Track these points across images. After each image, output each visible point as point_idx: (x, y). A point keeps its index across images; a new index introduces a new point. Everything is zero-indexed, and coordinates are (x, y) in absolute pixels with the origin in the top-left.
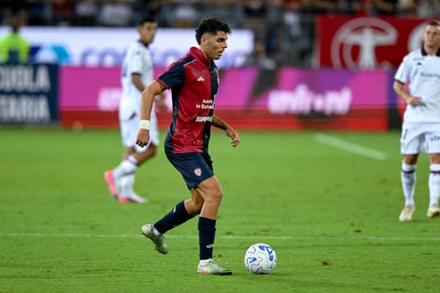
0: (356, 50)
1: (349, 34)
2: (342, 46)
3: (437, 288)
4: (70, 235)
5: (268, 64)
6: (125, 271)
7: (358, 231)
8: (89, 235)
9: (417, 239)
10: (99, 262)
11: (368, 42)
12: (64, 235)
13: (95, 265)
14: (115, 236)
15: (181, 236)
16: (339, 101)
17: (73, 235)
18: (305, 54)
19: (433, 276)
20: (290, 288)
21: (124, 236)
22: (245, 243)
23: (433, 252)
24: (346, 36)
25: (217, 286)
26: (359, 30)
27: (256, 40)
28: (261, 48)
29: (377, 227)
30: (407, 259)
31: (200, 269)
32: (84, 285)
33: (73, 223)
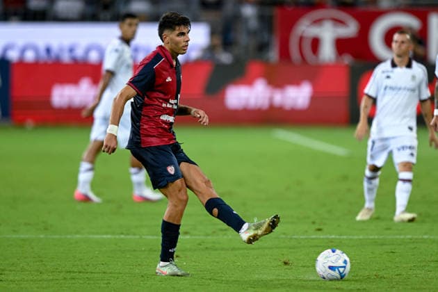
0: (316, 43)
1: (308, 26)
2: (301, 39)
3: (401, 288)
4: (22, 236)
5: (225, 58)
6: (80, 272)
7: (319, 230)
8: (42, 236)
9: (381, 237)
10: (53, 264)
11: (328, 34)
12: (17, 236)
13: (48, 267)
14: (69, 237)
15: (137, 237)
16: (298, 96)
17: (27, 236)
18: (263, 47)
19: (397, 275)
20: (249, 289)
21: (78, 236)
22: (204, 242)
23: (396, 251)
24: (305, 28)
25: (174, 288)
26: (318, 22)
27: (213, 33)
28: (218, 41)
29: (339, 226)
30: (370, 258)
31: (159, 270)
32: (38, 288)
33: (26, 224)
